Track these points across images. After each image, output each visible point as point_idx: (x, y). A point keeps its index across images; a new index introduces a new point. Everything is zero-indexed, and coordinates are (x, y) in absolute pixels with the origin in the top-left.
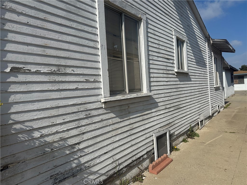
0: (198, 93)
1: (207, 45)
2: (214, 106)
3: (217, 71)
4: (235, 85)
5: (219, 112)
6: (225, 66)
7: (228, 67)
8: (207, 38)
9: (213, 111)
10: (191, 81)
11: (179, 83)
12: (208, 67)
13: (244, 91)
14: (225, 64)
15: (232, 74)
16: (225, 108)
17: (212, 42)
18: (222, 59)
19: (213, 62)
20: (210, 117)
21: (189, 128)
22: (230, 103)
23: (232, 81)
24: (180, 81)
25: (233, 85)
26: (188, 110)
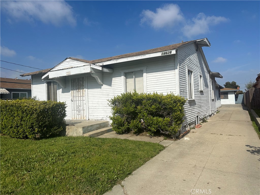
0: (206, 101)
1: (208, 75)
2: (212, 110)
3: (213, 89)
4: (221, 100)
5: (214, 115)
6: (217, 86)
7: (218, 86)
8: (209, 72)
9: (211, 112)
10: (204, 95)
11: (200, 95)
12: (209, 87)
13: (228, 104)
14: (216, 84)
15: (219, 91)
16: (216, 113)
17: (211, 73)
18: (215, 81)
19: (211, 84)
20: (210, 116)
21: (203, 118)
22: (219, 111)
23: (220, 97)
24: (201, 95)
25: (220, 100)
26: (203, 109)
